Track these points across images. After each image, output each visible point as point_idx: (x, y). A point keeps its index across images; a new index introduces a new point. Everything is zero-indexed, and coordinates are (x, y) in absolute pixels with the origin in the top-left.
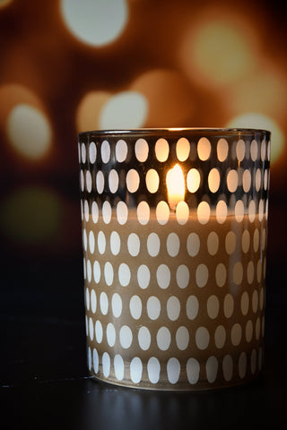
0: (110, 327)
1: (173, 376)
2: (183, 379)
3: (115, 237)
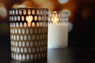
0: (15, 48)
1: (28, 58)
2: (30, 59)
3: (16, 30)
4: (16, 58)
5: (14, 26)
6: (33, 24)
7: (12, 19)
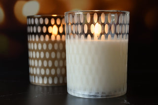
4: (35, 83)
5: (33, 40)
6: (58, 37)
7: (30, 29)
